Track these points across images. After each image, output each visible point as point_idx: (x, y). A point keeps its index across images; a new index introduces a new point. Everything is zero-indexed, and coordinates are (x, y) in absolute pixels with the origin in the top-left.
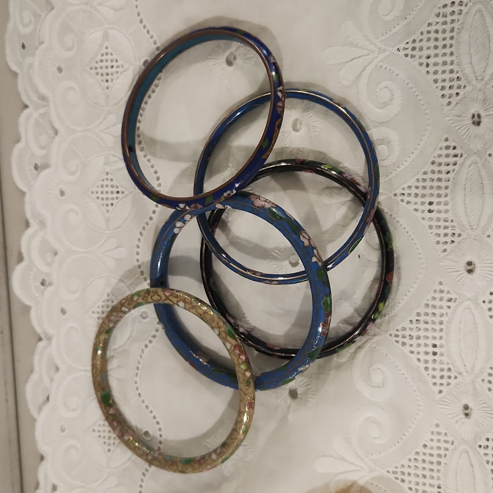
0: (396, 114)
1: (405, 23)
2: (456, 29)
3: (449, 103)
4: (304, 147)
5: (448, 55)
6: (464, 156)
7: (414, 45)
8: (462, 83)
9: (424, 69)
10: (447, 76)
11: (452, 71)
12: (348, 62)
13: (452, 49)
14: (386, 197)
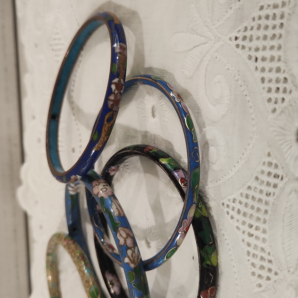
0: (223, 115)
1: (238, 7)
2: (286, 15)
3: (274, 110)
4: (158, 134)
5: (276, 49)
6: (285, 180)
7: (245, 34)
8: (288, 86)
9: (252, 64)
10: (274, 75)
11: (278, 70)
12: (190, 50)
13: (281, 41)
14: (216, 204)
